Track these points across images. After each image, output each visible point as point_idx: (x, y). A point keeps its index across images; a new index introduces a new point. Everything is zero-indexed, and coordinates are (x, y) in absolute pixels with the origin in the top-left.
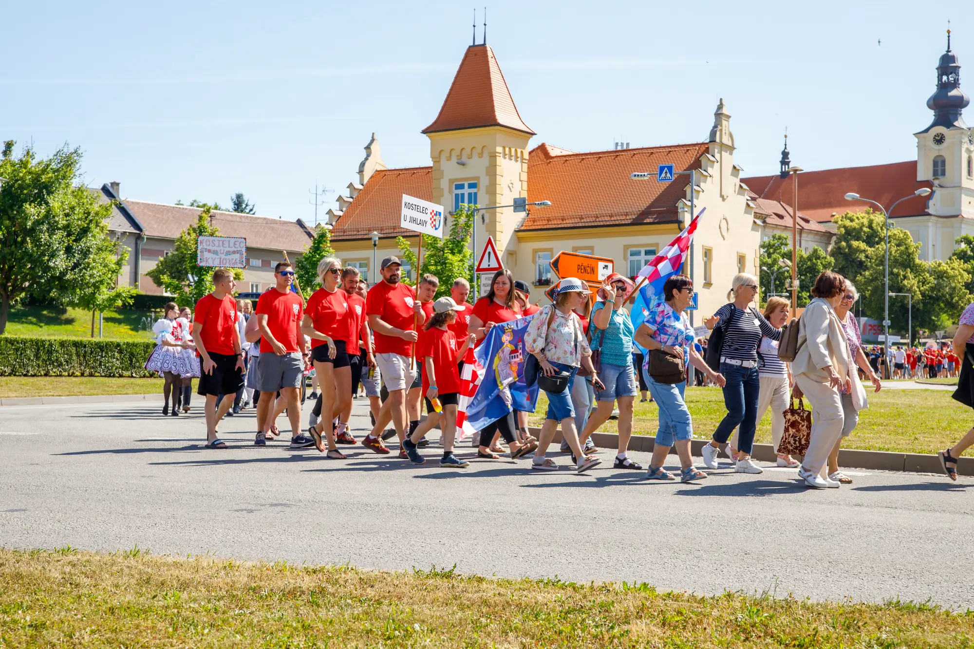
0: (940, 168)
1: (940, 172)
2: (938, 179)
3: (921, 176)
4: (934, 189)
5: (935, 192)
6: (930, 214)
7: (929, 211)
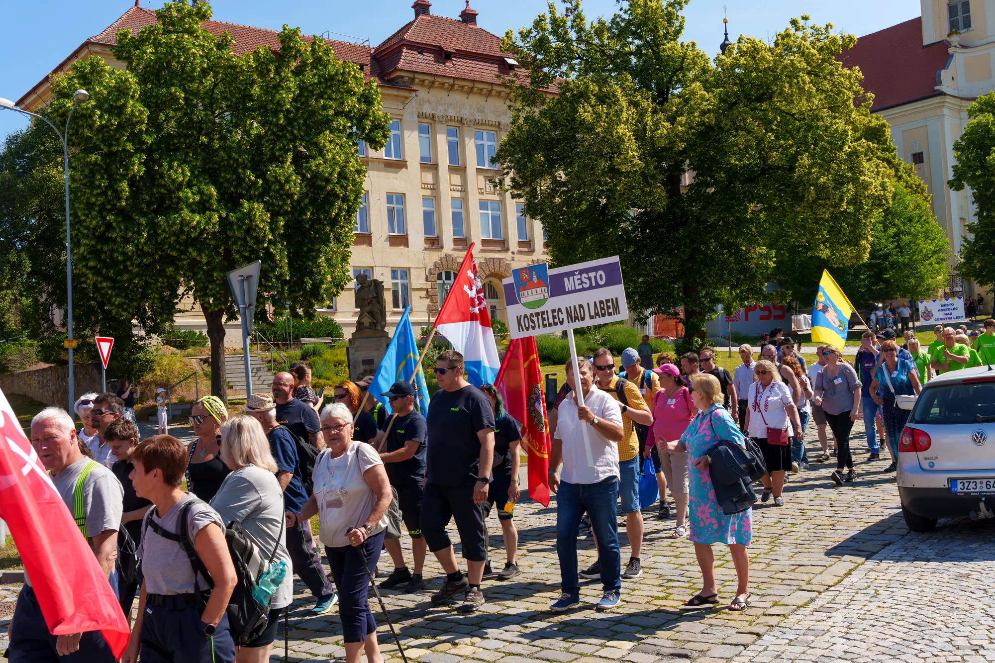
0: (960, 17)
1: (961, 24)
2: (957, 33)
3: (929, 37)
4: (951, 50)
5: (952, 56)
6: (945, 94)
7: (943, 88)
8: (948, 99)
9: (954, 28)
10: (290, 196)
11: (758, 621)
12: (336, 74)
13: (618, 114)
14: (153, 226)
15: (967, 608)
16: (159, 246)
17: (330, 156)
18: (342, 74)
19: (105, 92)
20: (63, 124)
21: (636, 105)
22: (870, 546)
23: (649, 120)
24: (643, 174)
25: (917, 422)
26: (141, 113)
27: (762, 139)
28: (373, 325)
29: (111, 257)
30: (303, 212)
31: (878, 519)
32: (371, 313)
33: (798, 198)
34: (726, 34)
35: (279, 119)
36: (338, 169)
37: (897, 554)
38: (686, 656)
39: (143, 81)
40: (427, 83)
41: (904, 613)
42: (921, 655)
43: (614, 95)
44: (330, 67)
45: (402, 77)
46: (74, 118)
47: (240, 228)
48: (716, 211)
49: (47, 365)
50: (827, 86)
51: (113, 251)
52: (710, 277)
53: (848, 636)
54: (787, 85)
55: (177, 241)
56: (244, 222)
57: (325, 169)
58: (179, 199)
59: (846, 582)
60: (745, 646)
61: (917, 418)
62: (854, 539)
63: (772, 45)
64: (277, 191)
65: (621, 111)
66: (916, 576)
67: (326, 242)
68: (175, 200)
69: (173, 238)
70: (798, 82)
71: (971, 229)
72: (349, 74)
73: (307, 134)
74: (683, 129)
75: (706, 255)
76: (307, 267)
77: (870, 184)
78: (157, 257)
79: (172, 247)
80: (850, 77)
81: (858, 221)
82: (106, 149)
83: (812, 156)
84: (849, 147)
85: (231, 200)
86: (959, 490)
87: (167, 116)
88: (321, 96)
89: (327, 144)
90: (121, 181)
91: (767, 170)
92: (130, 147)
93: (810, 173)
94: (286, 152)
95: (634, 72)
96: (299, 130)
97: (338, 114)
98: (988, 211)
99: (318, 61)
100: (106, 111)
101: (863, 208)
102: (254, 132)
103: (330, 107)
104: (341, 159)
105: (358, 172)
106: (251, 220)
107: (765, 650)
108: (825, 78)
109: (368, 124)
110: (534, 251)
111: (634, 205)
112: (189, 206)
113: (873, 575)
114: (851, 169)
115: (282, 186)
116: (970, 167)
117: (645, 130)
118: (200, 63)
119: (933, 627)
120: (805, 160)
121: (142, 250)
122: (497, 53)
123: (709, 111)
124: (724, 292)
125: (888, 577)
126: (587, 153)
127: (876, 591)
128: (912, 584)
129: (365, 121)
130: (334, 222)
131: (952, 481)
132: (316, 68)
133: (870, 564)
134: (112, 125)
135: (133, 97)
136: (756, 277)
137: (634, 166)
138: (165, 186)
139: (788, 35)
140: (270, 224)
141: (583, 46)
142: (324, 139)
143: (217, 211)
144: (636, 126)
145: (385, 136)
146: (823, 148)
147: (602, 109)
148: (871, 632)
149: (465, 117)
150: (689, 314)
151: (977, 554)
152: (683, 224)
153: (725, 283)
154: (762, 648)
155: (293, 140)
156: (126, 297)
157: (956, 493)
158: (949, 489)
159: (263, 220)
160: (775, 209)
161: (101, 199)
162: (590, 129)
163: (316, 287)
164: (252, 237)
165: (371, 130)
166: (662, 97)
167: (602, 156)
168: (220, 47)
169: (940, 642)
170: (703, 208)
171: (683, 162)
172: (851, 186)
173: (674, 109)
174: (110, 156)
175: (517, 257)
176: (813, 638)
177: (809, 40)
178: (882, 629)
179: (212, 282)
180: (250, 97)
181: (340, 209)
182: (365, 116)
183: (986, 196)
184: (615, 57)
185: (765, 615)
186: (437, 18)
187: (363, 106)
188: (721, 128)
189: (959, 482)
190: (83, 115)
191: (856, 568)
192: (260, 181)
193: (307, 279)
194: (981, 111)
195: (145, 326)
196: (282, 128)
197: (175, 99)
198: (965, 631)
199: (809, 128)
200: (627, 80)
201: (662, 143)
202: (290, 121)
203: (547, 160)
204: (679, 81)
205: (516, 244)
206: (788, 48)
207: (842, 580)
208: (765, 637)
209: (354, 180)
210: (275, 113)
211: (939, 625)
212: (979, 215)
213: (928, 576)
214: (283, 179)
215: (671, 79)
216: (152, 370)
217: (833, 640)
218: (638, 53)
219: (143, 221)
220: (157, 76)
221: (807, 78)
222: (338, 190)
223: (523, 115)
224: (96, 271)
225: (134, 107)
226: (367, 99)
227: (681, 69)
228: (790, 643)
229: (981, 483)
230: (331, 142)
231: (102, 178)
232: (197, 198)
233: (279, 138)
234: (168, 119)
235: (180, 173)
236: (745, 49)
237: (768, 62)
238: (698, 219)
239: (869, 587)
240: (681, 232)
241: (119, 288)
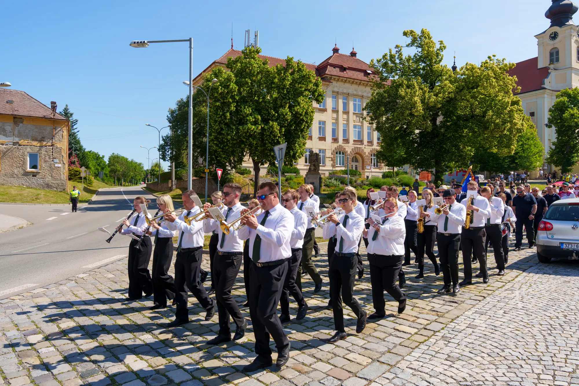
0: (555, 57)
1: (555, 60)
2: (552, 64)
3: (541, 65)
4: (549, 71)
5: (550, 73)
6: (546, 89)
7: (545, 86)
8: (547, 91)
9: (552, 62)
10: (287, 120)
11: (482, 292)
12: (306, 75)
13: (415, 93)
14: (238, 129)
15: (572, 294)
16: (239, 137)
17: (302, 106)
18: (308, 75)
19: (223, 80)
20: (208, 91)
21: (422, 89)
22: (523, 267)
23: (427, 95)
24: (423, 116)
25: (547, 219)
26: (235, 88)
27: (473, 104)
28: (315, 170)
29: (222, 140)
30: (291, 126)
31: (524, 257)
32: (314, 165)
33: (486, 128)
34: (454, 62)
35: (284, 91)
36: (305, 111)
37: (536, 270)
38: (456, 302)
39: (236, 76)
40: (336, 79)
41: (545, 294)
42: (556, 311)
43: (413, 85)
44: (304, 72)
45: (327, 77)
46: (212, 89)
47: (268, 131)
48: (451, 132)
49: (196, 178)
50: (501, 83)
51: (223, 138)
52: (447, 158)
53: (523, 301)
54: (485, 83)
55: (246, 135)
56: (270, 129)
57: (300, 111)
58: (247, 119)
59: (516, 280)
60: (480, 301)
61: (547, 217)
62: (515, 263)
63: (480, 67)
64: (282, 118)
65: (416, 91)
66: (547, 280)
67: (299, 138)
68: (246, 120)
69: (244, 134)
70: (490, 81)
71: (554, 144)
72: (311, 75)
73: (294, 97)
74: (441, 99)
75: (445, 149)
76: (292, 147)
77: (518, 123)
78: (238, 141)
79: (244, 138)
80: (512, 80)
81: (511, 138)
82: (222, 101)
83: (493, 111)
84: (510, 108)
85: (265, 121)
86: (564, 247)
87: (243, 89)
88: (300, 83)
89: (301, 101)
90: (227, 113)
91: (473, 116)
92: (231, 100)
93: (492, 118)
94: (286, 104)
95: (421, 76)
96: (291, 95)
97: (306, 90)
98: (562, 137)
99: (300, 70)
100: (223, 87)
101: (513, 133)
102: (274, 96)
103: (303, 87)
104: (306, 107)
105: (312, 112)
106: (272, 129)
107: (488, 303)
108: (501, 80)
109: (316, 94)
110: (373, 145)
111: (417, 129)
112: (250, 123)
113: (527, 278)
114: (510, 117)
115: (284, 116)
116: (555, 118)
117: (425, 99)
118: (257, 70)
119: (559, 300)
120: (490, 113)
121: (233, 138)
122: (364, 68)
123: (452, 92)
124: (452, 164)
125: (534, 279)
126: (401, 108)
127: (530, 285)
128: (545, 283)
129: (315, 93)
130: (302, 131)
131: (562, 244)
132: (299, 72)
133: (525, 274)
134: (225, 92)
135: (233, 82)
136: (466, 159)
137: (420, 113)
138: (242, 115)
139: (487, 63)
140: (279, 130)
141: (401, 66)
142: (300, 99)
143: (260, 125)
144: (421, 97)
145: (322, 99)
146: (498, 109)
147: (409, 90)
148: (532, 300)
149: (350, 93)
150: (437, 172)
151: (570, 274)
152: (437, 136)
153: (452, 160)
154: (487, 302)
155: (289, 99)
156: (227, 155)
157: (563, 248)
158: (560, 247)
159: (277, 129)
160: (476, 132)
161: (220, 119)
162: (403, 98)
163: (294, 154)
164: (273, 135)
165: (317, 97)
166: (432, 86)
167: (407, 109)
168: (264, 64)
169: (564, 306)
170: (446, 130)
171: (439, 112)
172: (509, 124)
173: (437, 91)
174: (223, 103)
175: (367, 147)
176: (508, 300)
177: (495, 65)
178: (537, 299)
179: (257, 151)
180: (273, 83)
181: (305, 126)
182: (315, 91)
183: (561, 131)
184: (414, 70)
185: (485, 290)
186: (341, 55)
187: (315, 87)
188: (456, 99)
189: (564, 244)
190: (215, 88)
191: (519, 275)
192: (276, 114)
193: (291, 151)
194: (562, 96)
195: (231, 166)
196: (285, 95)
197: (247, 83)
198: (573, 303)
199: (493, 100)
200: (419, 79)
201: (432, 104)
202: (288, 92)
203: (385, 110)
204: (439, 80)
205: (367, 142)
206: (487, 68)
207: (514, 279)
208: (487, 298)
209: (310, 115)
210: (283, 89)
211: (561, 300)
212: (557, 138)
213: (551, 281)
214: (285, 114)
215: (436, 79)
216: (232, 182)
217: (517, 302)
218: (423, 69)
219: (234, 127)
220: (241, 74)
221: (494, 80)
222: (304, 118)
223: (376, 92)
224: (217, 145)
225: (233, 86)
226: (317, 85)
227: (441, 75)
228: (498, 301)
229: (574, 245)
230: (303, 100)
231: (220, 111)
232: (254, 120)
233: (284, 98)
234: (244, 90)
235: (248, 110)
236: (469, 68)
237: (478, 73)
238: (443, 135)
239: (527, 282)
240: (436, 140)
241: (224, 152)
